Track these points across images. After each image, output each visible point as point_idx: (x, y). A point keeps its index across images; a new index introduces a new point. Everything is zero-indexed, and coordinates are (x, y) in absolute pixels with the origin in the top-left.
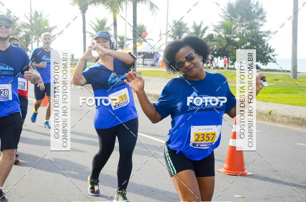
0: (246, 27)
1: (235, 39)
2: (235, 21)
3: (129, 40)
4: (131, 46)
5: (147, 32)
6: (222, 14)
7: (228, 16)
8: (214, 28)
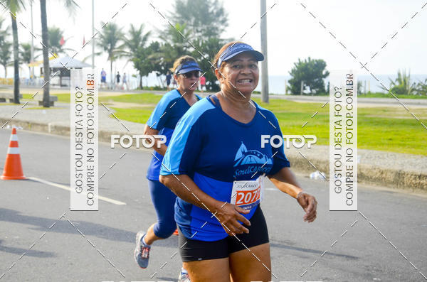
0: (203, 32)
1: (188, 50)
2: (188, 24)
3: (39, 49)
4: (41, 59)
5: (65, 39)
6: (170, 15)
7: (178, 18)
8: (159, 34)
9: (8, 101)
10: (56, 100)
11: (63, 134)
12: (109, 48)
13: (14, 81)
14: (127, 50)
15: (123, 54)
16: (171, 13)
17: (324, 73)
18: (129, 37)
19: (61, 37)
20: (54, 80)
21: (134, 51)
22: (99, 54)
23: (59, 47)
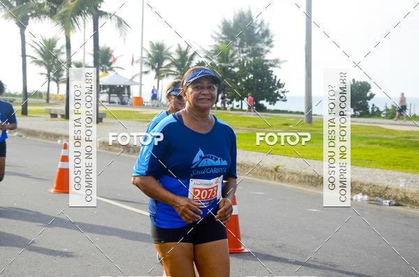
0: (248, 53)
1: (233, 70)
3: (89, 67)
6: (216, 36)
7: (224, 39)
8: (205, 54)
9: (59, 116)
10: (105, 117)
11: (110, 150)
12: (157, 66)
13: (65, 97)
14: (174, 69)
15: (170, 72)
16: (218, 34)
17: (368, 95)
18: (176, 57)
19: (111, 55)
20: (104, 97)
21: (180, 70)
22: (146, 72)
23: (110, 65)
